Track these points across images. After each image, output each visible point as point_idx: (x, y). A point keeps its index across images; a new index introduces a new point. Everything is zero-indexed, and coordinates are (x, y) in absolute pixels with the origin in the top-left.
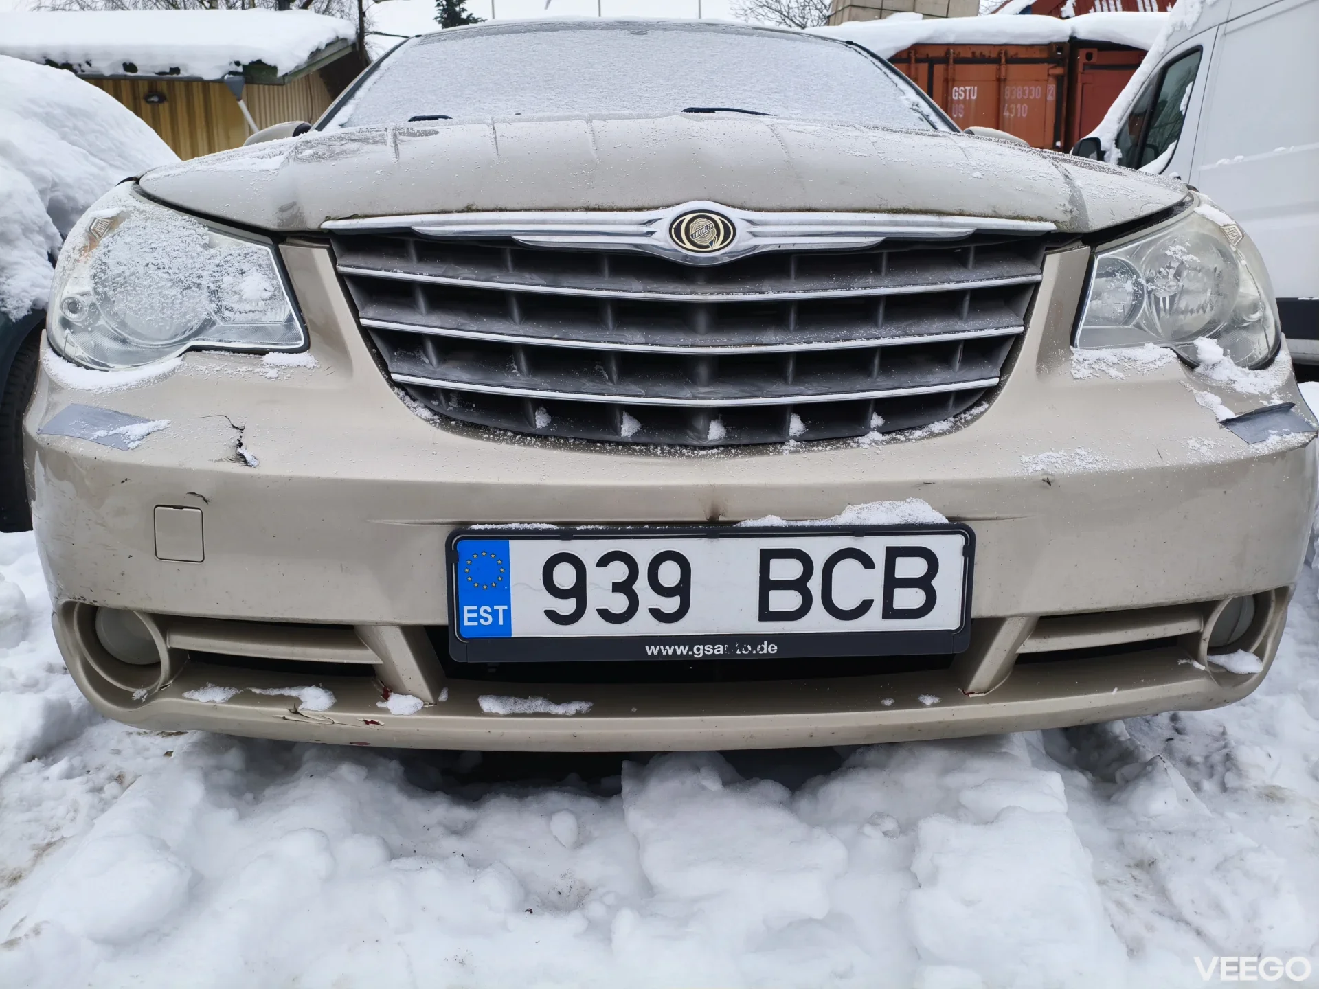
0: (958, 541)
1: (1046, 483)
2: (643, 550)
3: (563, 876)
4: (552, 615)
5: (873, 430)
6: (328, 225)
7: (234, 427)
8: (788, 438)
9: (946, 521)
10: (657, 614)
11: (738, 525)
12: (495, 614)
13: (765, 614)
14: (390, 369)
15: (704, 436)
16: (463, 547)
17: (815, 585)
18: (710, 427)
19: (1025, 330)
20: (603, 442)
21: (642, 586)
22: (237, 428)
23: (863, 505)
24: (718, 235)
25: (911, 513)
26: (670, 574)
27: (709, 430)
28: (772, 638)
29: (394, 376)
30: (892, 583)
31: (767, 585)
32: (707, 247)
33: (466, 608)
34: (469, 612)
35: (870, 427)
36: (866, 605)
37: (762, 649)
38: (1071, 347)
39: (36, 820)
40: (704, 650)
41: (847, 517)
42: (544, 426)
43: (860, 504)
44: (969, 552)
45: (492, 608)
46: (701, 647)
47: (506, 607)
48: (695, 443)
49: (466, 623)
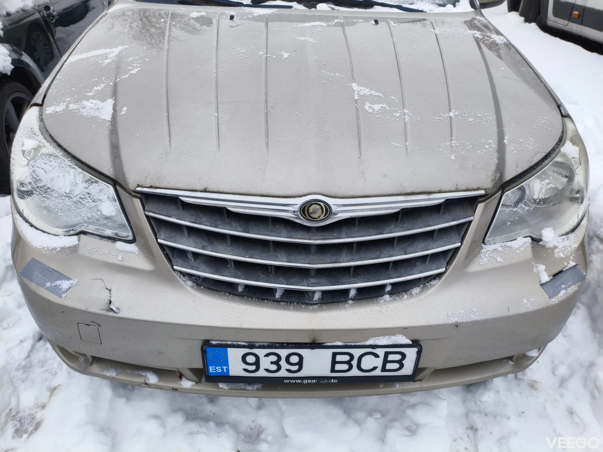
0: (415, 350)
1: (456, 327)
2: (283, 353)
3: (253, 422)
4: (246, 370)
5: (386, 294)
6: (139, 189)
7: (107, 289)
8: (348, 299)
9: (411, 343)
10: (289, 371)
11: (324, 344)
12: (223, 369)
13: (333, 370)
14: (173, 264)
15: (312, 299)
16: (209, 350)
17: (354, 363)
18: (315, 295)
19: (461, 245)
20: (268, 300)
21: (283, 363)
22: (108, 289)
23: (377, 338)
24: (322, 212)
25: (397, 340)
26: (294, 359)
27: (314, 296)
28: (334, 378)
29: (175, 267)
30: (386, 361)
31: (334, 362)
32: (317, 218)
33: (210, 367)
34: (212, 368)
35: (385, 292)
36: (375, 368)
37: (331, 381)
38: (483, 244)
39: (47, 370)
40: (308, 381)
41: (370, 342)
42: (242, 290)
43: (376, 337)
44: (419, 353)
45: (221, 367)
46: (307, 381)
47: (227, 367)
48: (309, 302)
49: (211, 371)
